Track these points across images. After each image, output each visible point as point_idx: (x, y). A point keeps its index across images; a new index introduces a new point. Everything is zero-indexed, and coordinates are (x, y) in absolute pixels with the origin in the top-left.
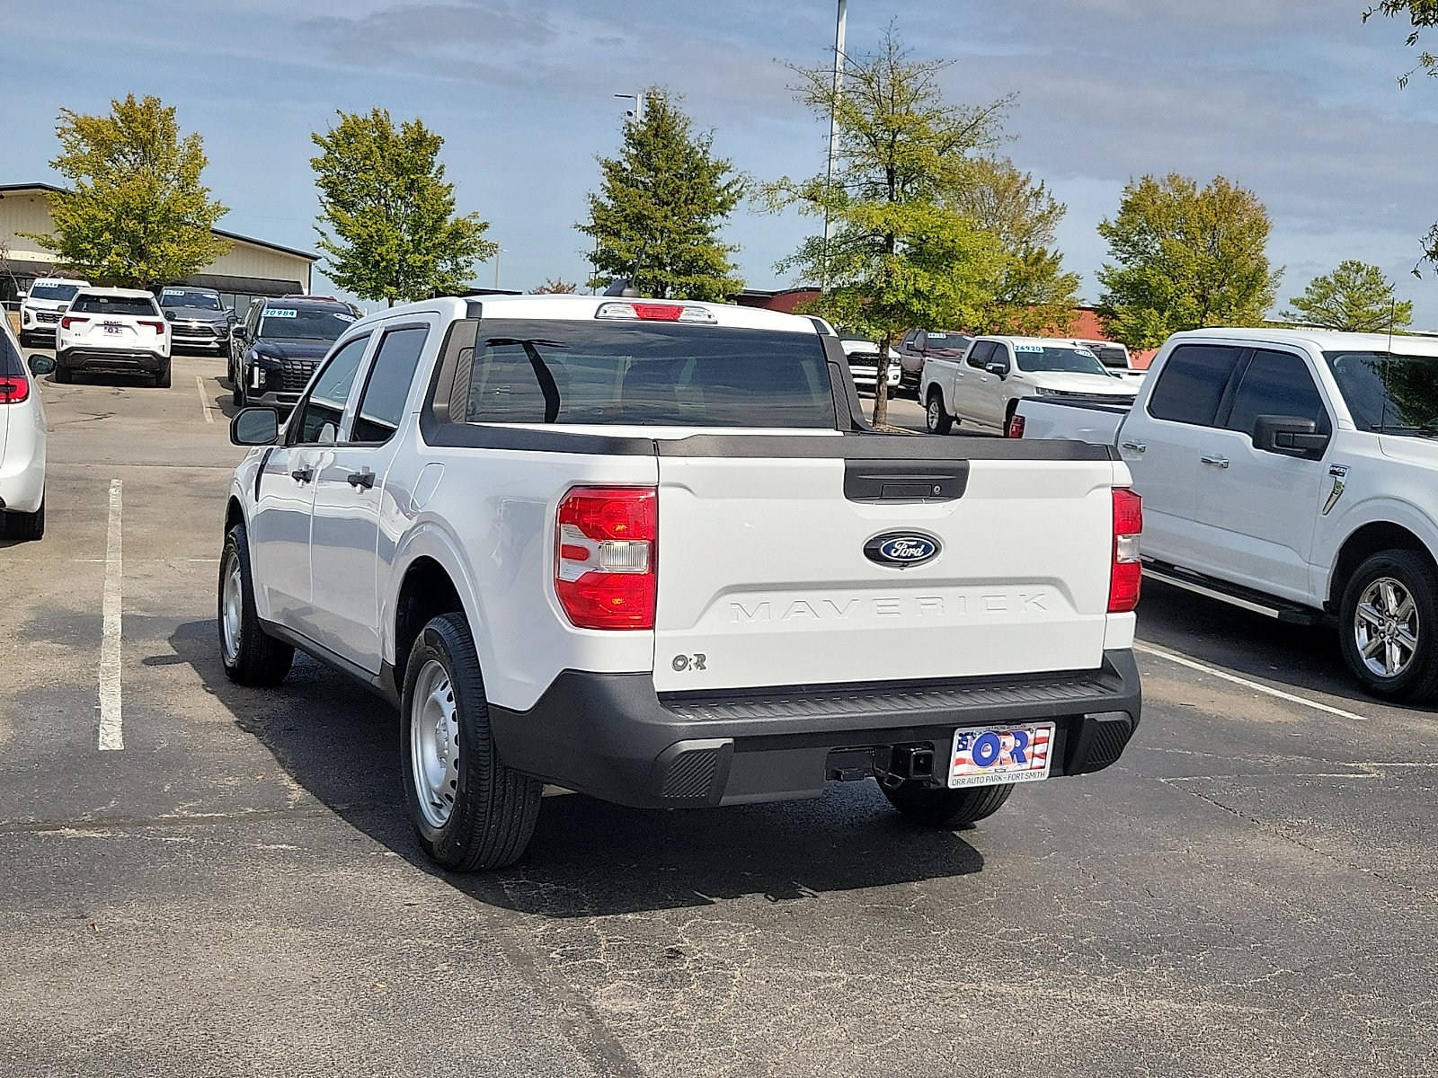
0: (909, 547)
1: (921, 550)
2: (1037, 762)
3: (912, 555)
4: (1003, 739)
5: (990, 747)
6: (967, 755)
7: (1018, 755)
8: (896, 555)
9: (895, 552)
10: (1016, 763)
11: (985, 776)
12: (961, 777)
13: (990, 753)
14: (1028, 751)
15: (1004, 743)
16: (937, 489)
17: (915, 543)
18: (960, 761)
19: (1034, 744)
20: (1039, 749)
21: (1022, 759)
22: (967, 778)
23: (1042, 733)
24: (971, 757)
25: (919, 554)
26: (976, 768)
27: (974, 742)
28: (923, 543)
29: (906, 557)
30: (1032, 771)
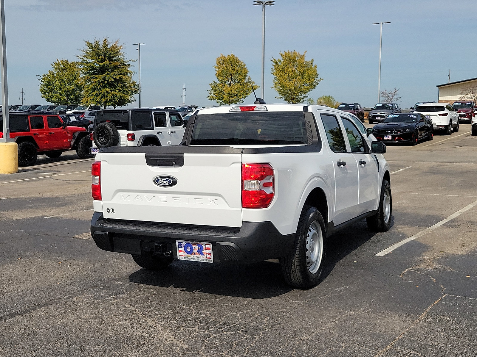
0: (164, 181)
1: (167, 182)
2: (208, 256)
3: (165, 183)
4: (194, 246)
5: (189, 248)
6: (182, 249)
7: (200, 252)
8: (160, 183)
9: (160, 182)
10: (201, 255)
11: (190, 258)
12: (182, 256)
13: (190, 250)
14: (204, 251)
15: (194, 248)
16: (174, 163)
17: (166, 180)
18: (180, 251)
19: (206, 250)
20: (208, 252)
21: (202, 254)
22: (184, 257)
23: (207, 246)
24: (184, 250)
25: (167, 183)
26: (186, 254)
27: (184, 245)
28: (168, 180)
29: (163, 184)
30: (207, 259)
